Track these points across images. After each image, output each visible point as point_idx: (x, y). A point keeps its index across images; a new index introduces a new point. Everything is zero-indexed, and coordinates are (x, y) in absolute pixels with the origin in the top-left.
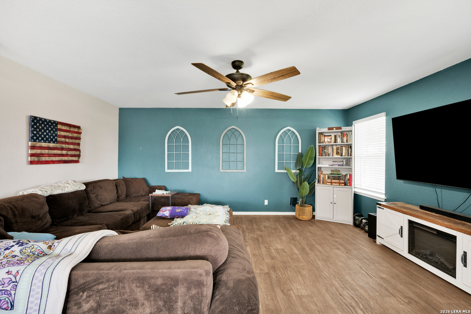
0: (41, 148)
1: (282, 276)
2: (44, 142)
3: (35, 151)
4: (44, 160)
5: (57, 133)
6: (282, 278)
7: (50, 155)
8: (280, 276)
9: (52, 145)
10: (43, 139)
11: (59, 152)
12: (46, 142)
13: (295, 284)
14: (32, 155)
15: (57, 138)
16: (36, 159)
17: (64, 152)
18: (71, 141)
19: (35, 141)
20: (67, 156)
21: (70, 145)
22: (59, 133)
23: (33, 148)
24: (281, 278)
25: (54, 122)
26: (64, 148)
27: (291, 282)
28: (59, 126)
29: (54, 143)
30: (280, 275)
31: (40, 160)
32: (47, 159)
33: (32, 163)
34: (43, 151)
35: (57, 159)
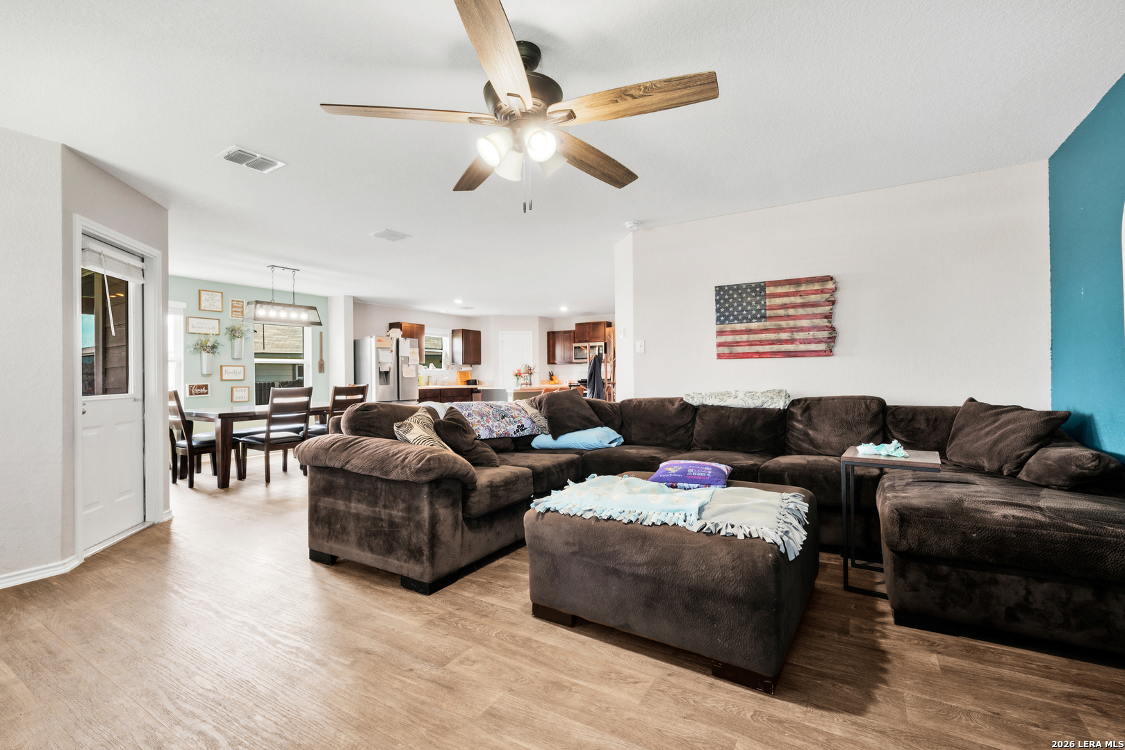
0: (734, 332)
1: (401, 681)
2: (738, 323)
3: (723, 339)
4: (740, 352)
5: (765, 303)
6: (398, 677)
7: (751, 344)
8: (404, 677)
9: (754, 325)
10: (736, 318)
11: (772, 336)
12: (743, 323)
13: (350, 681)
14: (720, 345)
15: (765, 312)
16: (726, 350)
17: (784, 336)
18: (801, 311)
19: (722, 323)
20: (792, 343)
21: (798, 321)
22: (768, 302)
23: (720, 333)
24: (400, 675)
25: (758, 285)
26: (784, 329)
27: (365, 680)
28: (769, 290)
29: (759, 320)
30: (409, 681)
31: (734, 352)
32: (747, 349)
33: (720, 356)
34: (738, 338)
35: (767, 348)
